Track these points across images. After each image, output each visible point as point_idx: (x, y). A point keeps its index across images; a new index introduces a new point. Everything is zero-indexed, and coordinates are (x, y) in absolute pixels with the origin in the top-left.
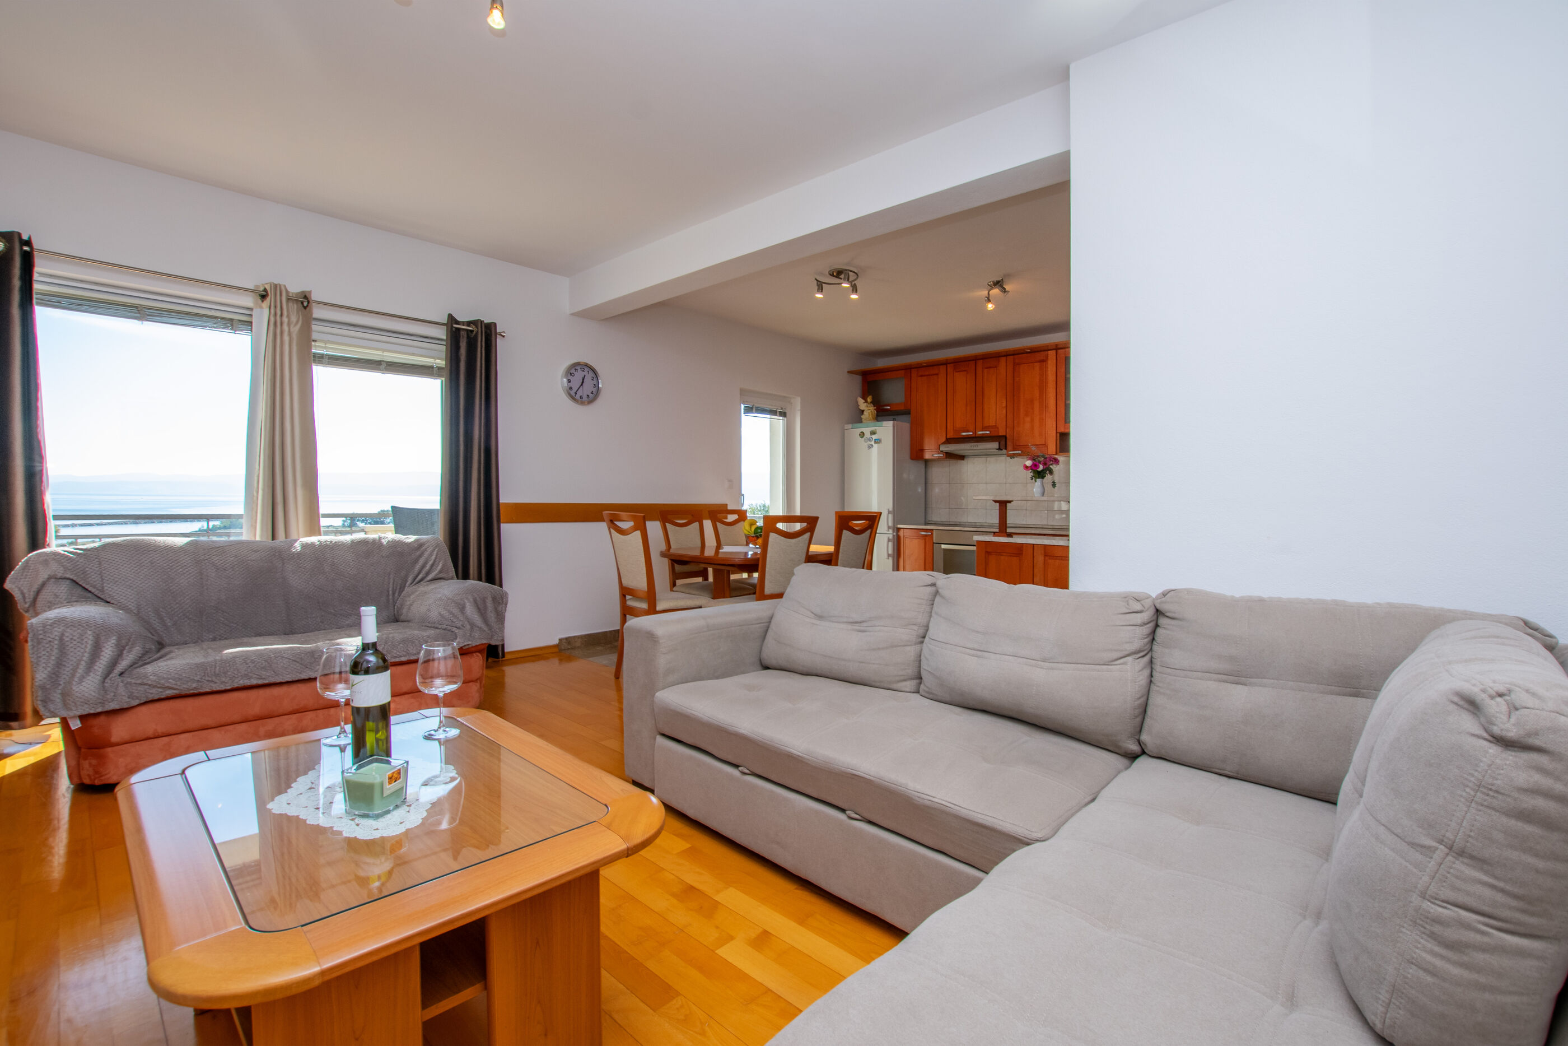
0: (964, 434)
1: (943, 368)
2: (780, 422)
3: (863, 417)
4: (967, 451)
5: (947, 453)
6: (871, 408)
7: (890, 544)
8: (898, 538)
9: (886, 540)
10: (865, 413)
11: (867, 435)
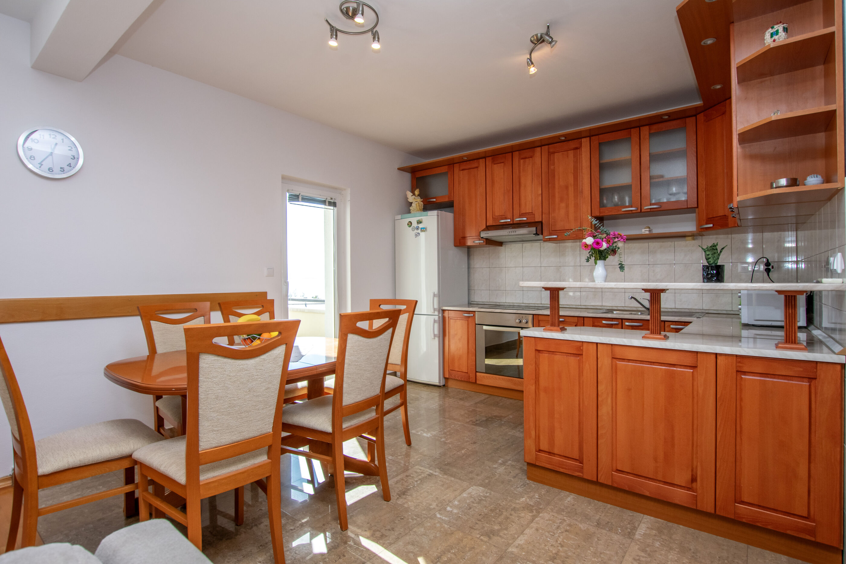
0: (502, 221)
1: (482, 161)
2: (331, 211)
3: (411, 208)
4: (504, 237)
5: (486, 239)
6: (418, 200)
7: (436, 325)
8: (444, 318)
9: (432, 321)
10: (413, 205)
11: (415, 224)
